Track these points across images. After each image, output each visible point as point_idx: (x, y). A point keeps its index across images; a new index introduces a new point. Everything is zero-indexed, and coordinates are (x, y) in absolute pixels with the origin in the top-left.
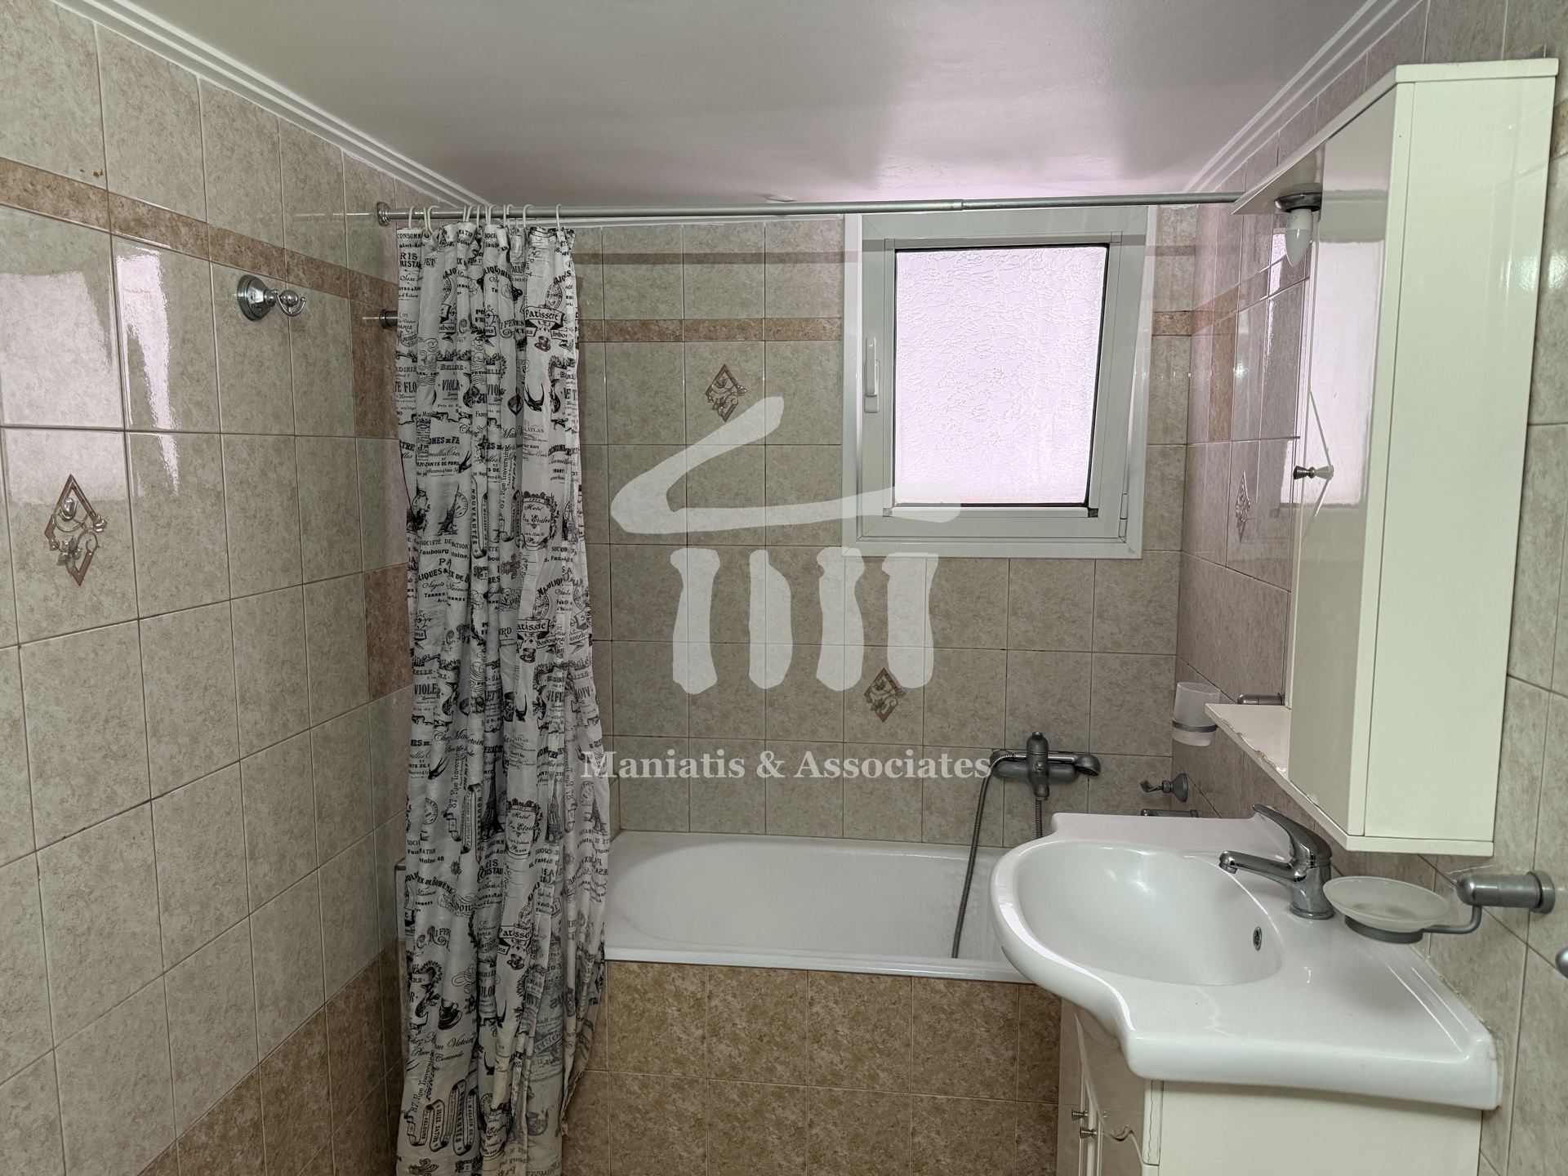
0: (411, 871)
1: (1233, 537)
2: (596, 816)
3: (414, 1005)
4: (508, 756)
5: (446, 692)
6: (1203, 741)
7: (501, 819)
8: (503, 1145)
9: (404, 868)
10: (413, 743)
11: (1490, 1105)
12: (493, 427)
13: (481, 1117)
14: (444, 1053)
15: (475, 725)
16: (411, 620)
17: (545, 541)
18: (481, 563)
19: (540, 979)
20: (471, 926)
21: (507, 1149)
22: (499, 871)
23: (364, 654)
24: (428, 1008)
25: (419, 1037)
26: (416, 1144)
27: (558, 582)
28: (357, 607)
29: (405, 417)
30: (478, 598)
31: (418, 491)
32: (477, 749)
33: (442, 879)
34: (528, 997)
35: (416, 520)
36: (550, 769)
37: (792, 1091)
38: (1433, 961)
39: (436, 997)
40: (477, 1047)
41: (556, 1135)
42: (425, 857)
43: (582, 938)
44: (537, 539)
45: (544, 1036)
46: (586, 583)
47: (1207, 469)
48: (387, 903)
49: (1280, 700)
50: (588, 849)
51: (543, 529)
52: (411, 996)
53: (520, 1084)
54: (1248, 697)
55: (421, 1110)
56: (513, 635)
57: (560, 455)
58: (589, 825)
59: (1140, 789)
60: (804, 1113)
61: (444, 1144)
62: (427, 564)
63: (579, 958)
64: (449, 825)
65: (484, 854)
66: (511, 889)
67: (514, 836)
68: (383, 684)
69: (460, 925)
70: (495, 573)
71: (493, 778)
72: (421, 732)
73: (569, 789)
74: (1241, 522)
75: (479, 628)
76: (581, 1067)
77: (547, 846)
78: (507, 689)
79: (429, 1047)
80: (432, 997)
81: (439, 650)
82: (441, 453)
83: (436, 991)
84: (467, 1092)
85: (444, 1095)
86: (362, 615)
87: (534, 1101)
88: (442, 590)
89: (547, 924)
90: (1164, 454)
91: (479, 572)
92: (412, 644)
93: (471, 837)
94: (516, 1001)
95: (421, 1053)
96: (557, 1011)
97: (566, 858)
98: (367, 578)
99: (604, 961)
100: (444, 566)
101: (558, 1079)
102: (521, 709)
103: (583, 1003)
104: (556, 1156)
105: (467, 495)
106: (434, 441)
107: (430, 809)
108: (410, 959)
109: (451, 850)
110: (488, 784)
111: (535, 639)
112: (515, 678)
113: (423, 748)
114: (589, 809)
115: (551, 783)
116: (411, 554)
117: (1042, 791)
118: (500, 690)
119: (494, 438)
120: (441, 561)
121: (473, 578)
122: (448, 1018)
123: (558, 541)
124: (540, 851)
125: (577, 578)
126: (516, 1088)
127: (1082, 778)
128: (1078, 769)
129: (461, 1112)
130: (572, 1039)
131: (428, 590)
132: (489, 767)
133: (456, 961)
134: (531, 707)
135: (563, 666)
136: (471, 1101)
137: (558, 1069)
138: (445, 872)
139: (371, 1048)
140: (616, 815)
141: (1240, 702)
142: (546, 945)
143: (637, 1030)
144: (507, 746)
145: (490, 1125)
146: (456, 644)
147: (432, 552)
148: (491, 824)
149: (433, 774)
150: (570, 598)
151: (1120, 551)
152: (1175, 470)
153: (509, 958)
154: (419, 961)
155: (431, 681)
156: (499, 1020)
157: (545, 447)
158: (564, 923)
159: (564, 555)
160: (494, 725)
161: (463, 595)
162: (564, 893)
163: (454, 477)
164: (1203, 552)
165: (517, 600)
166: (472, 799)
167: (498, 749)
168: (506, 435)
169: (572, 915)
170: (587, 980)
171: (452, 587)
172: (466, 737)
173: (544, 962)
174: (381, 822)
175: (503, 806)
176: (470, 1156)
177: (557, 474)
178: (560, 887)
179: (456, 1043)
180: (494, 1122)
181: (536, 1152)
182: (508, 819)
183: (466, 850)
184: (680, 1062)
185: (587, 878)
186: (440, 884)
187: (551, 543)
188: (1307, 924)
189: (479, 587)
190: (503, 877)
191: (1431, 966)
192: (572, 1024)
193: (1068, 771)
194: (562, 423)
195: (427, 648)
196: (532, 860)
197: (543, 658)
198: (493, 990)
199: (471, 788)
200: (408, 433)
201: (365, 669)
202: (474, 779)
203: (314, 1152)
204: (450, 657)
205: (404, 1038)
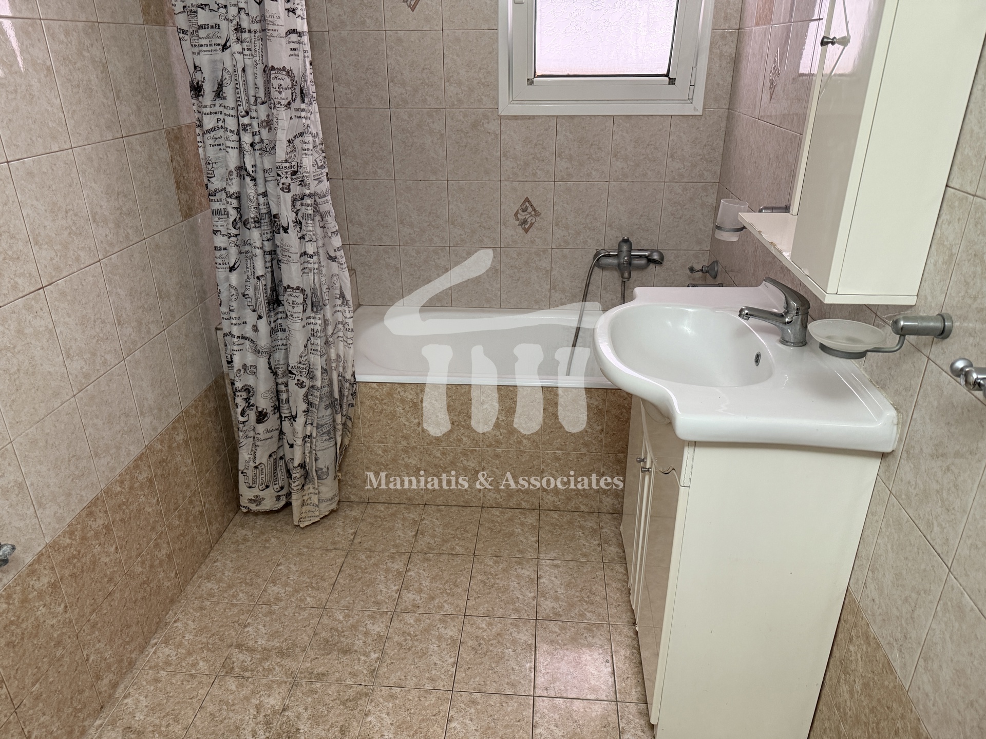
0: (226, 330)
1: (766, 97)
2: (342, 296)
3: (239, 410)
4: (280, 257)
5: (233, 214)
6: (733, 238)
7: (281, 298)
8: (303, 486)
9: (221, 329)
10: (216, 248)
11: (889, 450)
12: (243, 15)
13: (288, 471)
14: (262, 437)
15: (255, 236)
16: (203, 162)
17: (289, 103)
18: (246, 120)
19: (317, 393)
20: (269, 363)
21: (305, 488)
22: (284, 330)
23: (174, 188)
24: (248, 412)
25: (245, 429)
26: (250, 487)
27: (301, 134)
28: (165, 154)
29: (179, 8)
30: (247, 147)
31: (195, 67)
32: (258, 252)
33: (247, 335)
34: (310, 404)
35: (197, 89)
36: (309, 266)
37: (472, 451)
38: (865, 369)
39: (253, 405)
40: (281, 433)
41: (335, 479)
42: (234, 322)
43: (341, 369)
44: (284, 102)
45: (322, 426)
46: (321, 136)
47: (752, 48)
48: (213, 351)
49: (787, 209)
50: (340, 317)
51: (287, 95)
52: (237, 406)
53: (310, 452)
54: (766, 208)
55: (251, 469)
56: (273, 174)
57: (294, 37)
58: (339, 302)
59: (688, 272)
60: (479, 463)
61: (267, 487)
62: (209, 122)
63: (339, 381)
64: (247, 302)
65: (272, 320)
66: (292, 341)
67: (290, 308)
68: (190, 209)
69: (262, 363)
70: (256, 129)
71: (272, 272)
72: (220, 241)
73: (323, 279)
74: (773, 87)
75: (250, 169)
76: (346, 442)
77: (313, 315)
78: (274, 212)
79: (252, 434)
80: (250, 406)
81: (224, 185)
82: (207, 37)
83: (252, 402)
84: (277, 458)
85: (264, 460)
86: (169, 160)
87: (319, 461)
88: (221, 141)
89: (318, 362)
90: (723, 37)
91: (245, 127)
92: (206, 181)
93: (263, 309)
94: (304, 406)
95: (247, 437)
96: (329, 411)
97: (326, 322)
98: (168, 133)
99: (355, 382)
100: (220, 124)
101: (333, 449)
102: (285, 225)
103: (345, 407)
104: (335, 491)
105: (230, 69)
106: (202, 27)
107: (233, 292)
108: (233, 384)
109: (251, 318)
110: (269, 276)
111: (289, 176)
112: (278, 204)
113: (223, 252)
114: (338, 292)
115: (311, 275)
116: (197, 115)
117: (626, 275)
118: (269, 212)
119: (245, 24)
120: (218, 120)
121: (242, 133)
122: (261, 417)
123: (298, 104)
124: (308, 318)
125: (314, 132)
126: (308, 455)
127: (652, 266)
128: (650, 260)
129: (275, 469)
130: (340, 427)
131: (211, 142)
132: (269, 265)
133: (262, 385)
134: (291, 224)
135: (310, 196)
136: (282, 463)
137: (333, 443)
138: (248, 331)
139: (216, 435)
140: (356, 296)
141: (760, 211)
142: (318, 373)
143: (379, 421)
144: (279, 250)
145: (294, 475)
146: (235, 180)
147: (211, 113)
148: (274, 301)
149: (232, 269)
150: (311, 147)
151: (688, 110)
152: (729, 49)
153: (296, 381)
154: (238, 385)
155: (222, 207)
156: (294, 418)
157: (283, 31)
158: (328, 361)
159: (303, 114)
160: (269, 236)
161: (236, 145)
162: (327, 343)
163: (219, 55)
164: (744, 109)
165: (274, 148)
166: (260, 285)
167: (273, 253)
168: (253, 21)
169: (333, 356)
170: (346, 394)
171: (227, 139)
172: (250, 244)
173: (318, 384)
174: (203, 300)
175: (281, 290)
176: (283, 492)
177: (292, 52)
178: (324, 339)
179: (268, 431)
180: (296, 474)
181: (323, 489)
182: (285, 298)
183: (260, 317)
184: (405, 438)
185: (341, 334)
186: (246, 338)
187: (293, 105)
188: (789, 350)
189: (247, 138)
190: (287, 334)
191: (864, 372)
192: (339, 418)
193: (643, 262)
194: (293, 11)
195: (216, 184)
196: (304, 323)
197: (296, 189)
198: (288, 401)
199: (258, 278)
200: (182, 21)
201: (176, 198)
202: (260, 272)
203: (188, 494)
204: (233, 188)
205: (236, 429)
